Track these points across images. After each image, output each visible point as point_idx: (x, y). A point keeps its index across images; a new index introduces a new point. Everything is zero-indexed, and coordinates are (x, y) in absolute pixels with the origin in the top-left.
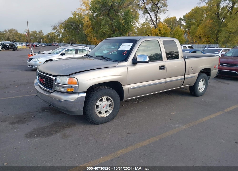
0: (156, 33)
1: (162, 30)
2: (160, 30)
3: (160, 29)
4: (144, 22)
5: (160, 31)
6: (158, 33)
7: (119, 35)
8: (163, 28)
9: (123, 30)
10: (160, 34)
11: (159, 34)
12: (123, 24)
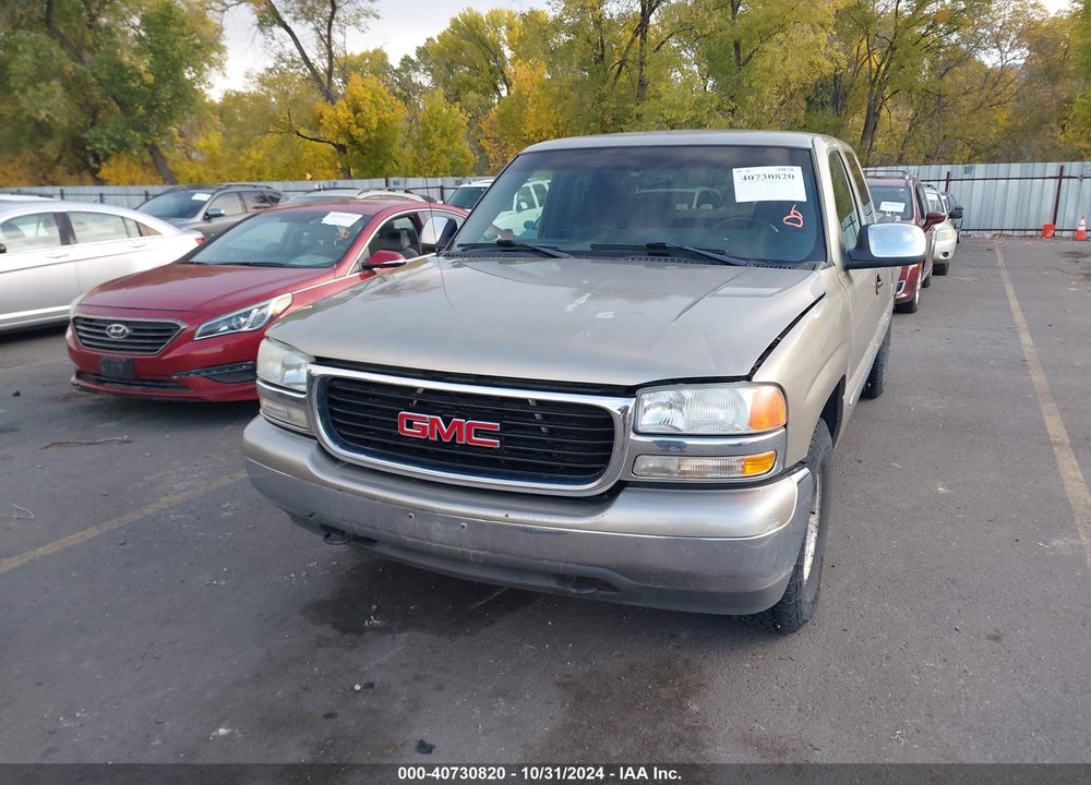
0: (340, 126)
1: (367, 110)
2: (357, 110)
3: (358, 105)
4: (267, 69)
5: (359, 115)
6: (350, 123)
7: (132, 132)
8: (371, 101)
9: (150, 108)
10: (362, 127)
11: (358, 127)
12: (149, 78)
